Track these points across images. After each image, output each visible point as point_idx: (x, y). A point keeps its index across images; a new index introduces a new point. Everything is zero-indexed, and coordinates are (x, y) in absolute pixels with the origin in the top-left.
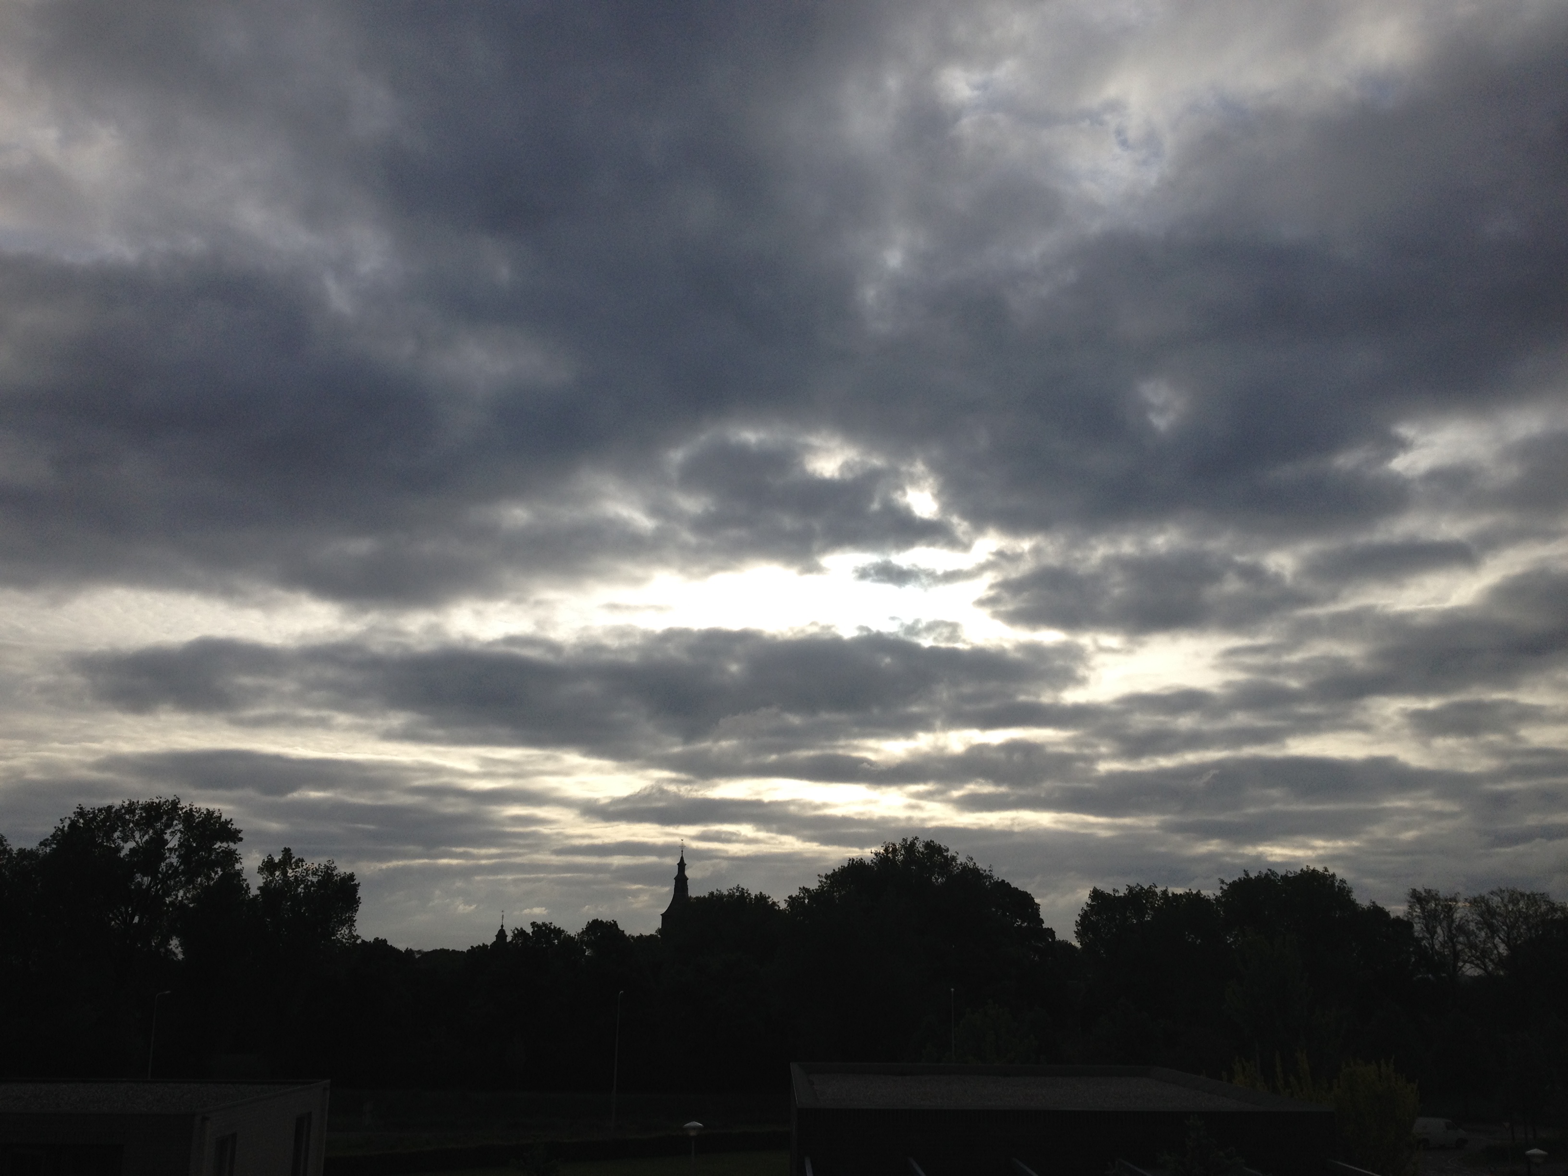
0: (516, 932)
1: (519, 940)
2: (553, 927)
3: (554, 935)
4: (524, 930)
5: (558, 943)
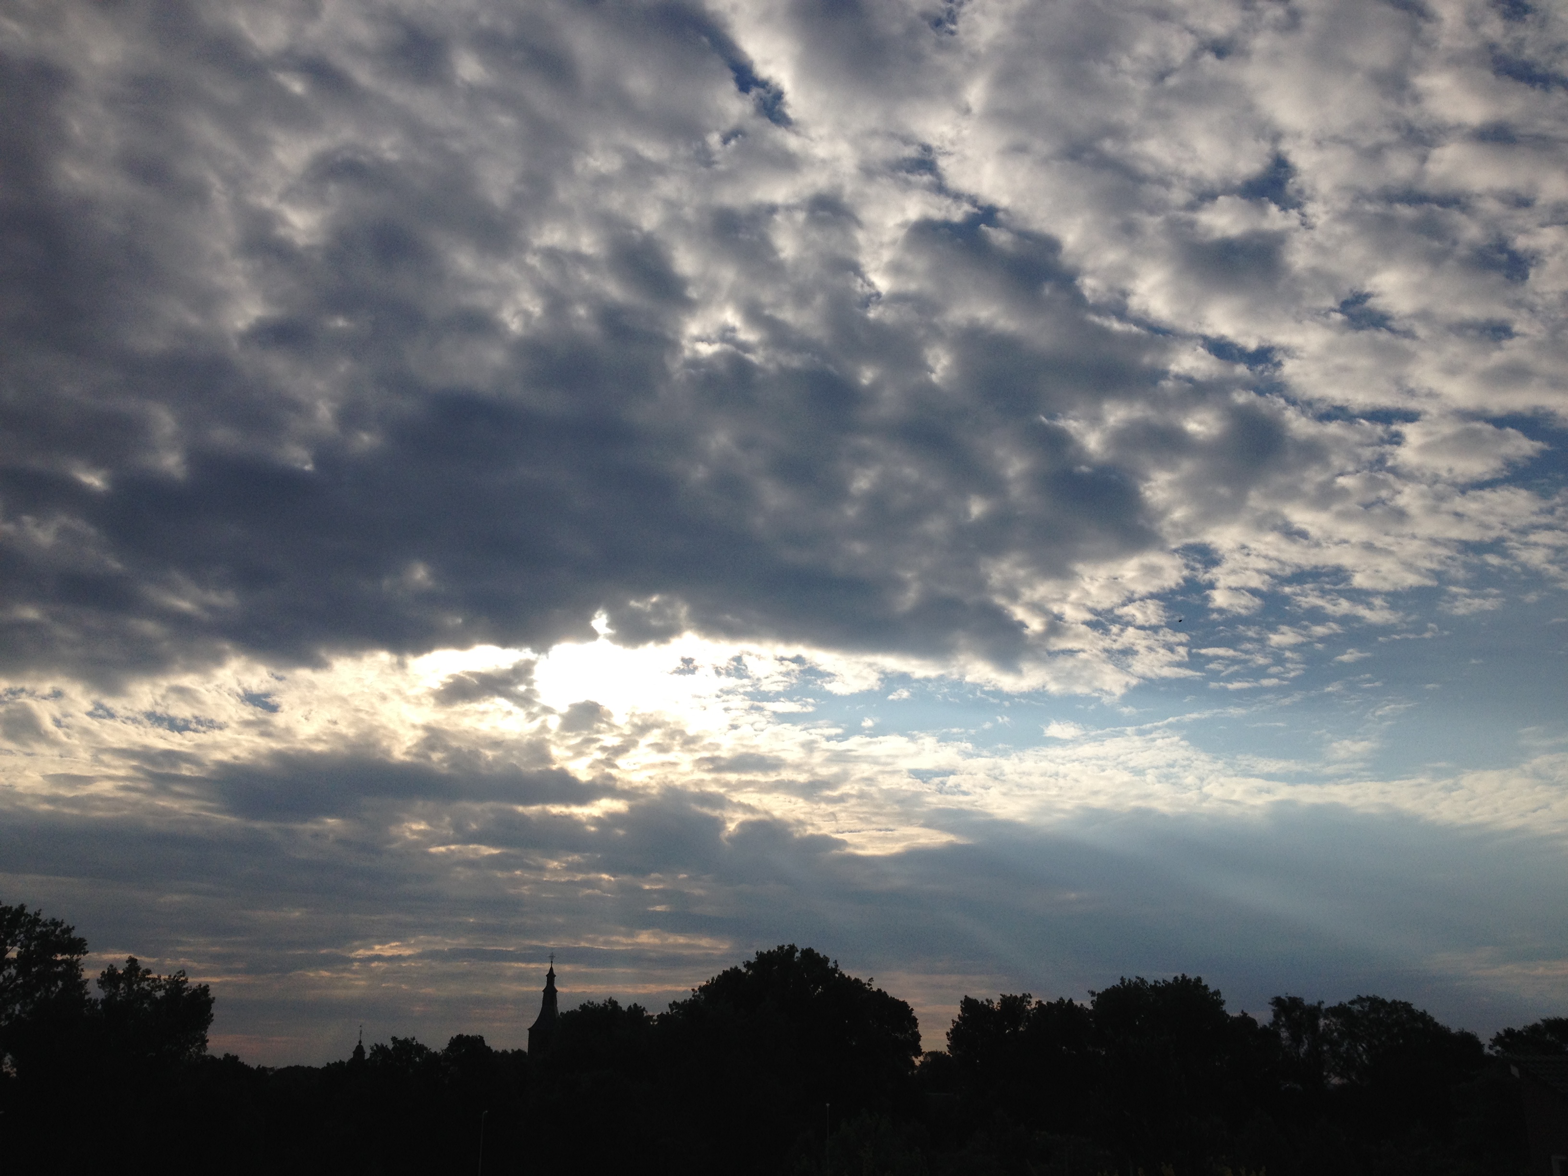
0: (375, 1048)
1: (378, 1056)
2: (415, 1044)
3: (415, 1052)
4: (384, 1046)
5: (419, 1060)
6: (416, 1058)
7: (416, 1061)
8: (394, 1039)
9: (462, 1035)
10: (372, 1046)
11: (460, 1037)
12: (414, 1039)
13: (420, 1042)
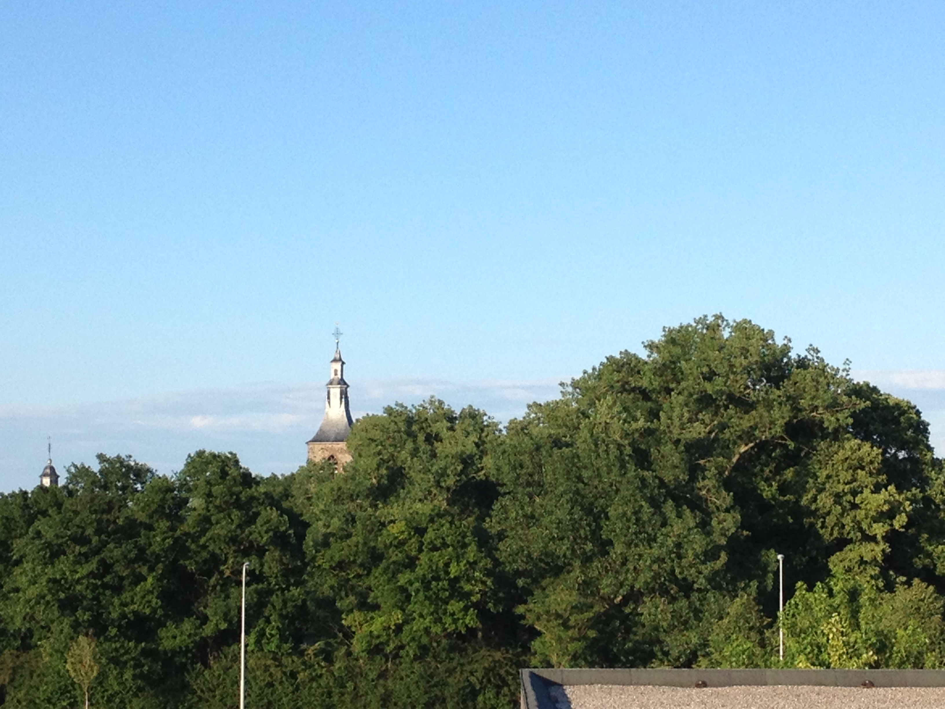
0: (73, 470)
1: (78, 483)
2: (132, 464)
3: (135, 476)
4: (87, 467)
5: (142, 488)
6: (135, 484)
7: (136, 490)
8: (101, 457)
9: (204, 452)
10: (67, 466)
11: (200, 454)
12: (130, 456)
13: (141, 462)
